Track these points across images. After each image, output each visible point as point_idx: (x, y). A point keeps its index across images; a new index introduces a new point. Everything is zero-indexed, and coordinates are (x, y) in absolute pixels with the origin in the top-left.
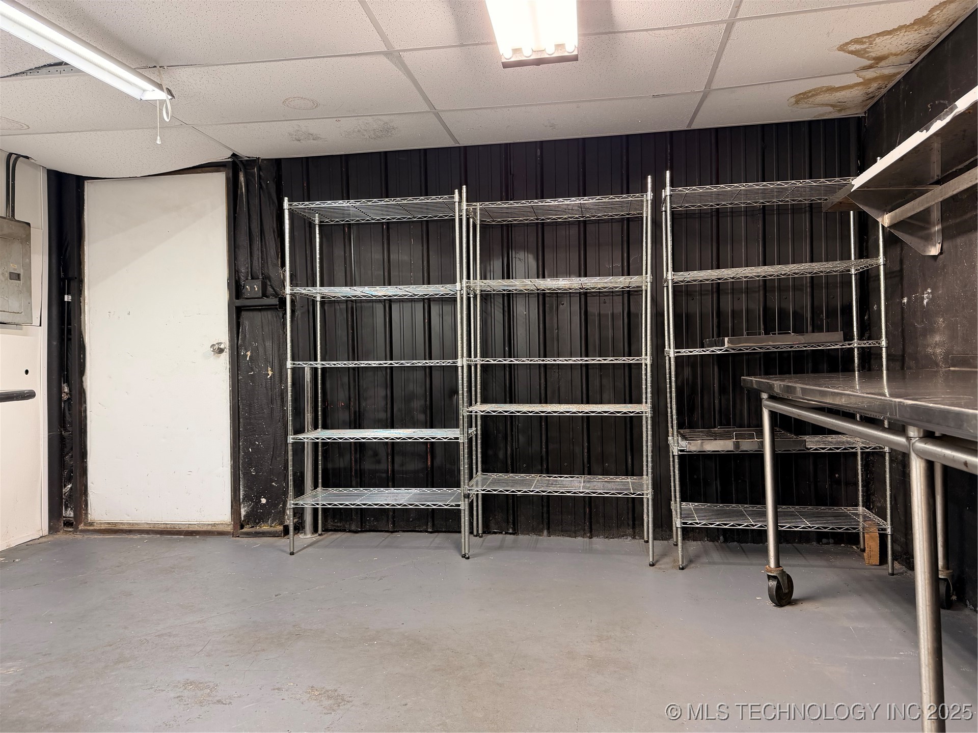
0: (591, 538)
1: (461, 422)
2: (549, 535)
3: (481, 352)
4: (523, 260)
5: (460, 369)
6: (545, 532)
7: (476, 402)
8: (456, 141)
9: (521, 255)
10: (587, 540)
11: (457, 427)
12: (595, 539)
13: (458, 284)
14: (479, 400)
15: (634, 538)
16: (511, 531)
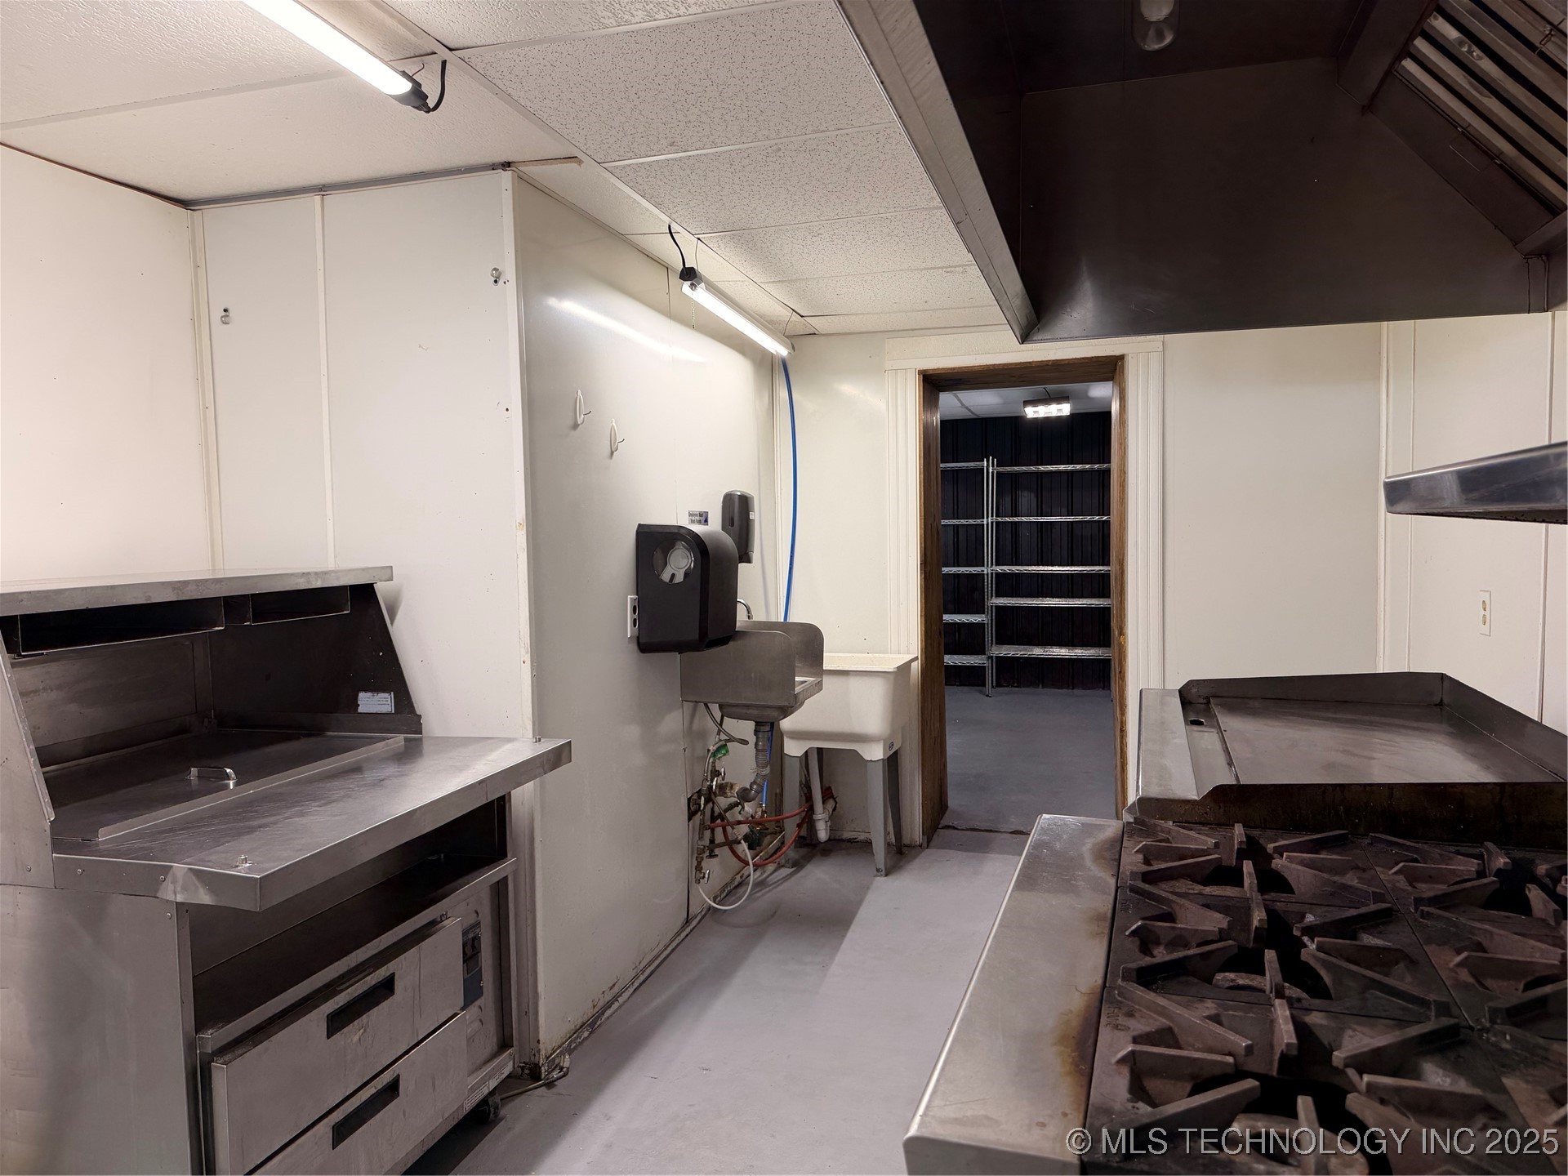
0: (1073, 689)
1: (986, 610)
2: (1043, 687)
3: (996, 562)
4: (1026, 499)
5: (986, 577)
6: (1041, 686)
7: (992, 596)
8: (973, 413)
9: (1026, 493)
10: (1070, 691)
11: (984, 613)
12: (1075, 691)
13: (985, 520)
14: (994, 595)
15: (1103, 689)
16: (1016, 685)
